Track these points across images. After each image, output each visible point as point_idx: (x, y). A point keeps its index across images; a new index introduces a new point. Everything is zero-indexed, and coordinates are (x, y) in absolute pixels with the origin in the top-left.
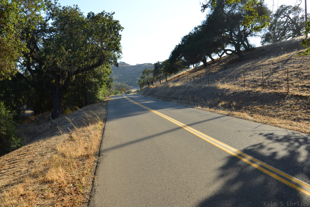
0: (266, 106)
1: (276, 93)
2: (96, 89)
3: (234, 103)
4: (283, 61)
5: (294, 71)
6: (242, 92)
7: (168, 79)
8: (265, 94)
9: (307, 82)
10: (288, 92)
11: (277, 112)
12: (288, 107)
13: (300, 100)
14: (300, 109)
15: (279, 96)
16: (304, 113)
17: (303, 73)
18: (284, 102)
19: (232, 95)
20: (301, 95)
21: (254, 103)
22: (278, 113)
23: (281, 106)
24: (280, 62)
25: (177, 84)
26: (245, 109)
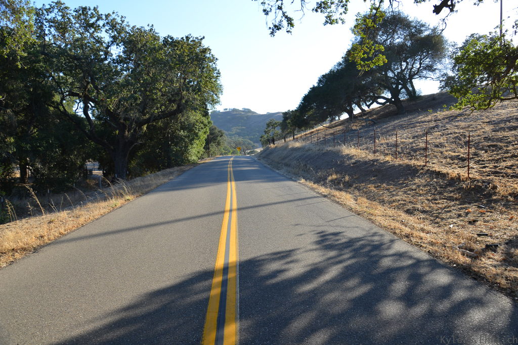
0: (384, 185)
1: (408, 166)
3: (347, 178)
4: (451, 117)
5: (455, 133)
6: (366, 161)
8: (393, 166)
9: (463, 151)
10: (424, 166)
11: (393, 195)
12: (413, 190)
13: (435, 180)
14: (427, 194)
15: (410, 170)
16: (428, 200)
17: (465, 136)
18: (412, 181)
19: (352, 165)
20: (439, 172)
21: (371, 179)
22: (394, 198)
23: (405, 187)
24: (447, 118)
26: (355, 188)
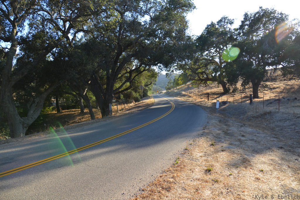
2: (147, 91)
7: (177, 88)
25: (176, 91)
